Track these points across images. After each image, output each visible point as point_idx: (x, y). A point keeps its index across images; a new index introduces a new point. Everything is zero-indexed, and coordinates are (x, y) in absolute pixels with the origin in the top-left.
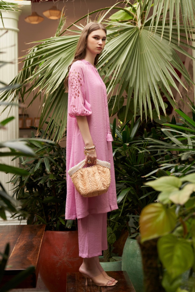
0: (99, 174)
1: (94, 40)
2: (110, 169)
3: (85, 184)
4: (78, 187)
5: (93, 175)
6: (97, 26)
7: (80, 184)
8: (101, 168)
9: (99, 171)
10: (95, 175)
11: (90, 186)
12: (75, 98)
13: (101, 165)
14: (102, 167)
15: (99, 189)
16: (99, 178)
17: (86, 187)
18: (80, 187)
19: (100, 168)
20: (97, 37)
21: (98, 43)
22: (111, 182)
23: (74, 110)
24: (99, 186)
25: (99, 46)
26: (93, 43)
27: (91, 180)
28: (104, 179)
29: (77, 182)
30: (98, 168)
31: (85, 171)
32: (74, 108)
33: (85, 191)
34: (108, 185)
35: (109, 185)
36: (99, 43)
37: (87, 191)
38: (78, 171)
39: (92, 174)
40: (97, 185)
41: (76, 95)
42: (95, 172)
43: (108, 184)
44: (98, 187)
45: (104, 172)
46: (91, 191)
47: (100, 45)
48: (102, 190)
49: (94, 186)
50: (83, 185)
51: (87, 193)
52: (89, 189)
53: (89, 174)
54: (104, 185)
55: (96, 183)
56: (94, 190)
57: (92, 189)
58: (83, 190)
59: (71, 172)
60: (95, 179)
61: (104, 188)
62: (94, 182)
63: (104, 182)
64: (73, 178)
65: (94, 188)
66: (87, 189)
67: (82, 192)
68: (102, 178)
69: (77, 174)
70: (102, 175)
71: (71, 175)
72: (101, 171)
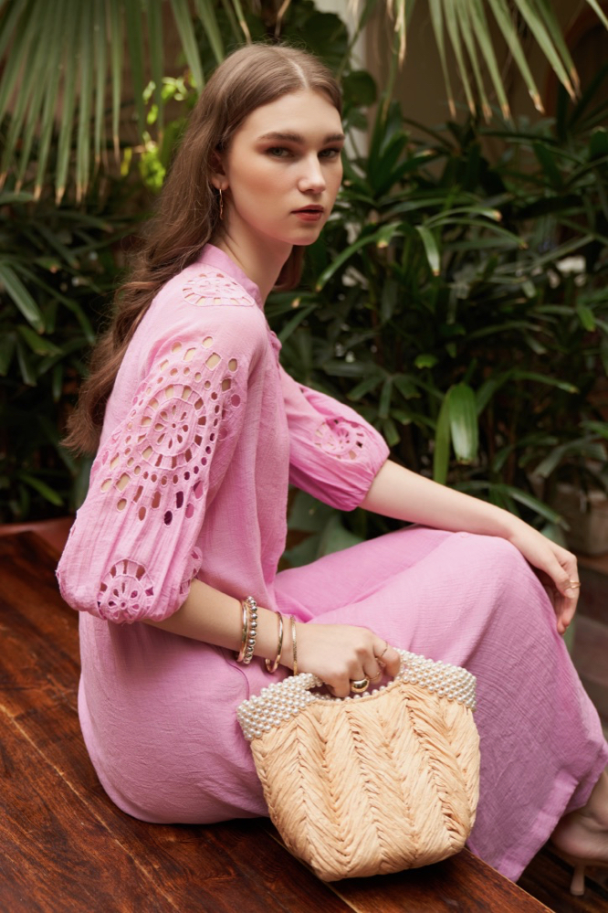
0: (415, 741)
1: (265, 165)
4: (298, 817)
5: (387, 746)
6: (279, 69)
7: (314, 797)
8: (430, 705)
9: (416, 720)
10: (395, 744)
11: (371, 817)
12: (168, 518)
13: (425, 687)
14: (435, 698)
15: (422, 839)
16: (421, 770)
17: (345, 821)
18: (310, 816)
19: (420, 705)
20: (284, 148)
21: (297, 185)
23: (134, 595)
24: (420, 818)
25: (305, 202)
26: (262, 187)
27: (376, 780)
28: (452, 778)
29: (290, 779)
30: (411, 703)
31: (338, 716)
32: (141, 585)
34: (470, 815)
36: (304, 185)
37: (349, 849)
38: (301, 711)
39: (378, 742)
40: (408, 816)
41: (155, 504)
42: (392, 727)
43: (472, 808)
44: (416, 829)
45: (445, 729)
46: (376, 853)
47: (310, 192)
48: (439, 849)
49: (392, 818)
50: (326, 806)
51: (349, 863)
52: (364, 835)
53: (361, 741)
54: (449, 816)
55: (403, 801)
56: (395, 847)
57: (379, 837)
58: (325, 838)
59: (259, 710)
60: (396, 772)
61: (452, 833)
62: (390, 789)
63: (454, 795)
64: (271, 753)
65: (394, 830)
66: (350, 836)
67: (318, 853)
68: (438, 770)
69: (298, 729)
70: (434, 749)
71: (258, 732)
72: (427, 722)
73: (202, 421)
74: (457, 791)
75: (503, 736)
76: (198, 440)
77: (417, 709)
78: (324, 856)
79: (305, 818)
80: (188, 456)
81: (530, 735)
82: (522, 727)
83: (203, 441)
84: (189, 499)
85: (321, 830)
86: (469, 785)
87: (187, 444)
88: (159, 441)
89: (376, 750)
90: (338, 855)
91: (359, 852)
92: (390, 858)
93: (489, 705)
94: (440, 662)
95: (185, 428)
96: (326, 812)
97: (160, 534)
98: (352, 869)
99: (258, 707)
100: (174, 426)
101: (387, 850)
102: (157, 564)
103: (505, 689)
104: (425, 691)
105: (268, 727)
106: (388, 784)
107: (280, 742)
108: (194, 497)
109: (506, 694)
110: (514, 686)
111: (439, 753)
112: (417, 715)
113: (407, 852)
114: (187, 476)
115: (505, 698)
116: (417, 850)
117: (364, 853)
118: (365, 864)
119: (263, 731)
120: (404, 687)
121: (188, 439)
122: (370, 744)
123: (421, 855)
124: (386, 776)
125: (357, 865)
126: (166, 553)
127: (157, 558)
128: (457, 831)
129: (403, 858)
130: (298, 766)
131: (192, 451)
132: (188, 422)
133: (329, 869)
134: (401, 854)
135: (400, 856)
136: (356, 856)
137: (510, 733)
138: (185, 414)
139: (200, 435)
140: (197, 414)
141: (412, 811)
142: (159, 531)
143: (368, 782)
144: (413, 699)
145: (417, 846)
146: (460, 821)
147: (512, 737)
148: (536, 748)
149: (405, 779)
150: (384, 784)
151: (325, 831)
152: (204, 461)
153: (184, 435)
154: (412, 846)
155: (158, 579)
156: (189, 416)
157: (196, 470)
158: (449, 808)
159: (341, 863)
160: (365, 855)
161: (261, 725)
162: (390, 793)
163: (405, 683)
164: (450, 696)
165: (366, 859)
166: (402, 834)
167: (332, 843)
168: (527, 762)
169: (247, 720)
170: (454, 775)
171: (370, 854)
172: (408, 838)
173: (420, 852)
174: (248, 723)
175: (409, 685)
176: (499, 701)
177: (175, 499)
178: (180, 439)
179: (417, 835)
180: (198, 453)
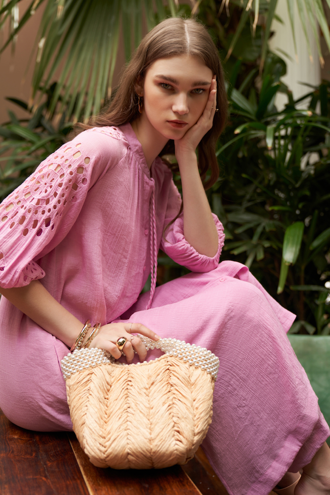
0: (167, 388)
2: (213, 379)
3: (105, 418)
4: (80, 423)
5: (147, 389)
7: (92, 411)
8: (182, 369)
9: (173, 377)
10: (153, 388)
11: (125, 426)
12: (25, 232)
13: (182, 359)
14: (187, 365)
15: (156, 442)
16: (165, 404)
17: (108, 429)
18: (87, 422)
19: (176, 369)
21: (171, 107)
22: (209, 425)
24: (157, 429)
25: (174, 117)
27: (134, 407)
28: (185, 410)
29: (81, 401)
31: (122, 372)
33: (101, 440)
34: (195, 435)
35: (199, 433)
39: (142, 387)
40: (150, 428)
42: (153, 379)
43: (197, 431)
44: (153, 436)
45: (189, 384)
46: (124, 447)
47: (177, 113)
48: (167, 450)
49: (138, 428)
50: (98, 417)
51: (106, 451)
52: (118, 436)
53: (132, 386)
54: (178, 432)
55: (149, 420)
56: (137, 445)
57: (128, 439)
58: (93, 434)
59: (71, 361)
60: (149, 404)
61: (178, 442)
62: (141, 412)
63: (183, 420)
64: (73, 385)
65: (138, 435)
66: (109, 436)
67: (87, 444)
68: (177, 405)
69: (93, 374)
70: (178, 393)
71: (69, 374)
72: (178, 379)
73: (60, 185)
74: (186, 418)
75: (238, 407)
76: (55, 194)
77: (173, 371)
78: (90, 445)
79: (84, 423)
80: (48, 202)
81: (259, 408)
82: (253, 401)
83: (58, 195)
84: (41, 226)
85: (91, 430)
86: (197, 417)
87: (49, 195)
88: (35, 190)
89: (138, 390)
90: (99, 445)
91: (113, 446)
92: (133, 452)
93: (227, 384)
94: (194, 345)
95: (51, 187)
96: (97, 420)
97: (18, 239)
98: (108, 456)
99: (71, 359)
100: (46, 184)
101: (131, 447)
102: (11, 255)
103: (238, 375)
104: (182, 361)
105: (75, 371)
106: (140, 409)
107: (80, 379)
108: (44, 226)
109: (239, 378)
110: (244, 374)
111: (181, 395)
112: (173, 374)
113: (144, 449)
114: (43, 212)
115: (238, 380)
116: (151, 449)
117: (115, 446)
118: (116, 453)
119: (72, 374)
120: (169, 359)
121: (50, 193)
122: (136, 387)
123: (154, 452)
124: (141, 405)
125: (111, 453)
126: (19, 250)
127: (12, 252)
128: (180, 441)
129: (142, 453)
130: (88, 395)
131: (50, 199)
132: (53, 184)
133: (93, 454)
134: (140, 450)
135: (140, 452)
136: (111, 448)
137: (244, 405)
138: (53, 179)
139: (57, 192)
140: (59, 180)
141: (152, 426)
142: (18, 238)
143: (129, 407)
144: (173, 365)
145: (151, 446)
146: (184, 436)
147: (245, 408)
148: (265, 417)
149: (152, 408)
150: (138, 409)
151: (93, 430)
152: (55, 207)
153: (49, 190)
154: (148, 446)
155: (9, 263)
156: (55, 181)
157: (49, 210)
158: (178, 427)
159: (101, 451)
160: (116, 448)
161: (71, 370)
162: (141, 415)
163: (171, 357)
164: (196, 364)
165: (116, 450)
166: (143, 438)
167: (96, 438)
168: (258, 425)
169: (64, 367)
170: (187, 409)
171: (120, 448)
172: (146, 441)
173: (153, 450)
174: (64, 369)
175: (173, 357)
176: (234, 382)
177: (33, 223)
178: (46, 191)
179: (153, 440)
180: (53, 201)
